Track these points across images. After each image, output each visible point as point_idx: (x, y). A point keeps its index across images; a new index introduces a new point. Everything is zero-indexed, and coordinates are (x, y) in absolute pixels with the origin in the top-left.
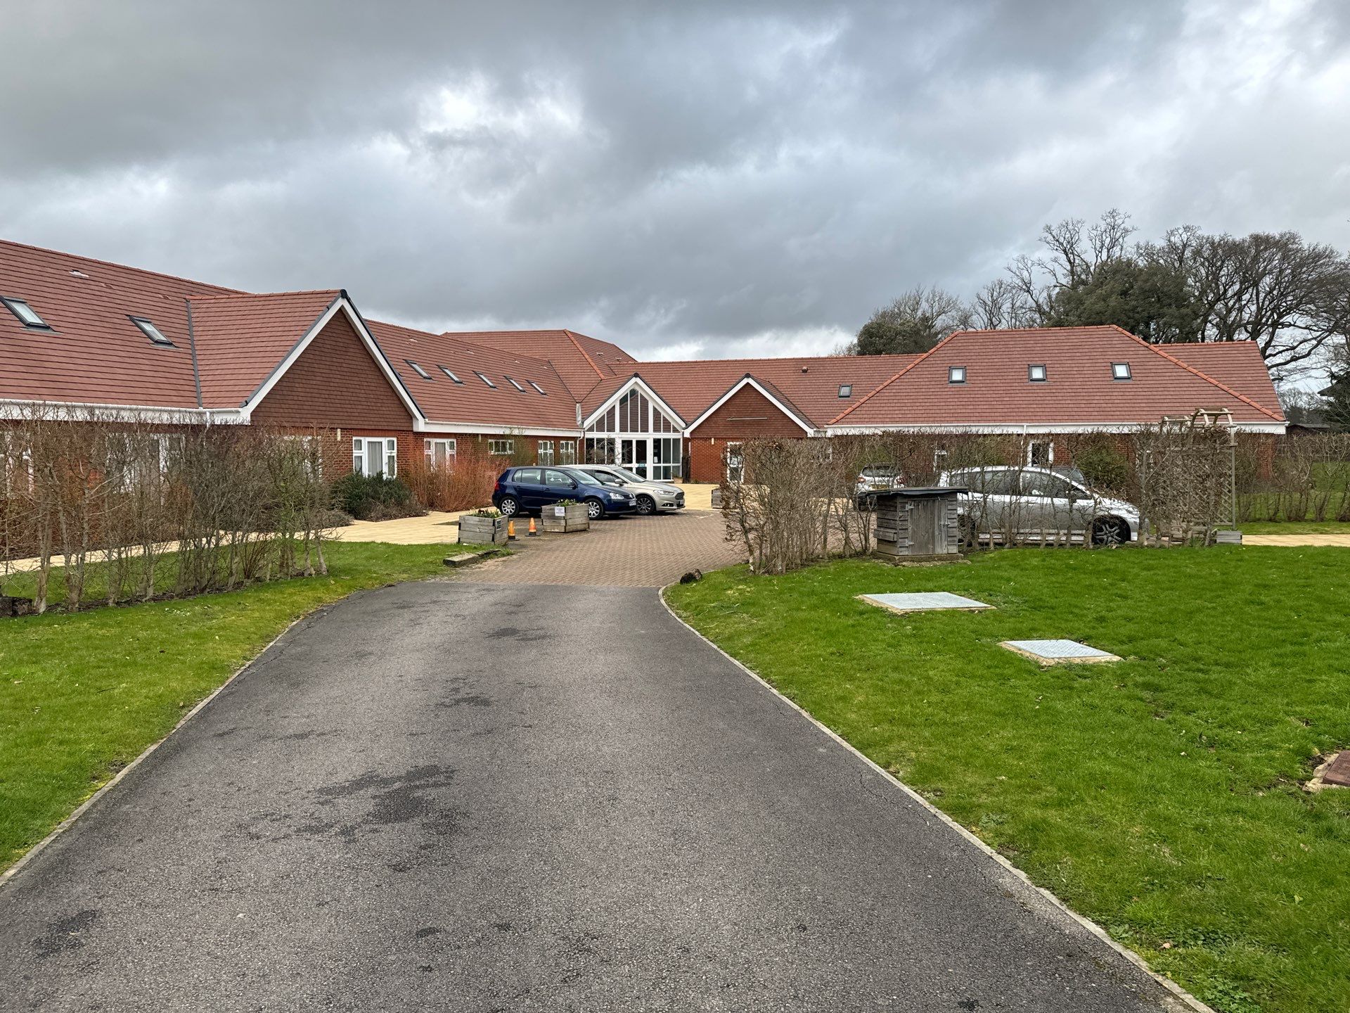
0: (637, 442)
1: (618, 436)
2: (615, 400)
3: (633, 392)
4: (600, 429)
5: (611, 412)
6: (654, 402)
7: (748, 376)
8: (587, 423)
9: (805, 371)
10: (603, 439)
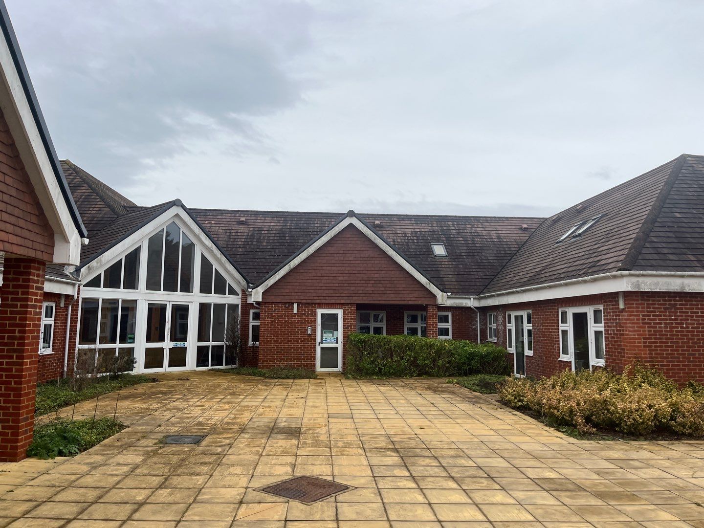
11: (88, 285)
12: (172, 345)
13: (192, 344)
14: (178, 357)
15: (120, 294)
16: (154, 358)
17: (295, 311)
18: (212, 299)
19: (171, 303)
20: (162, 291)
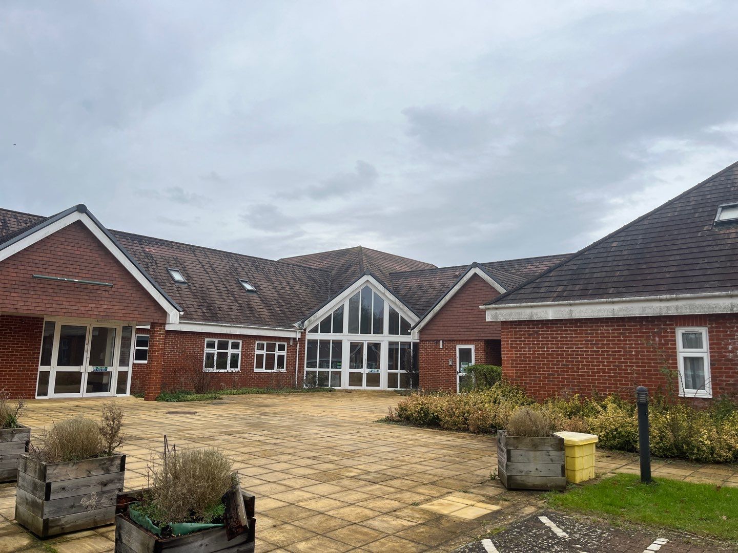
11: (312, 331)
12: (368, 371)
13: (384, 371)
14: (374, 380)
15: (331, 336)
16: (355, 379)
17: (441, 347)
18: (399, 338)
19: (367, 342)
20: (359, 334)
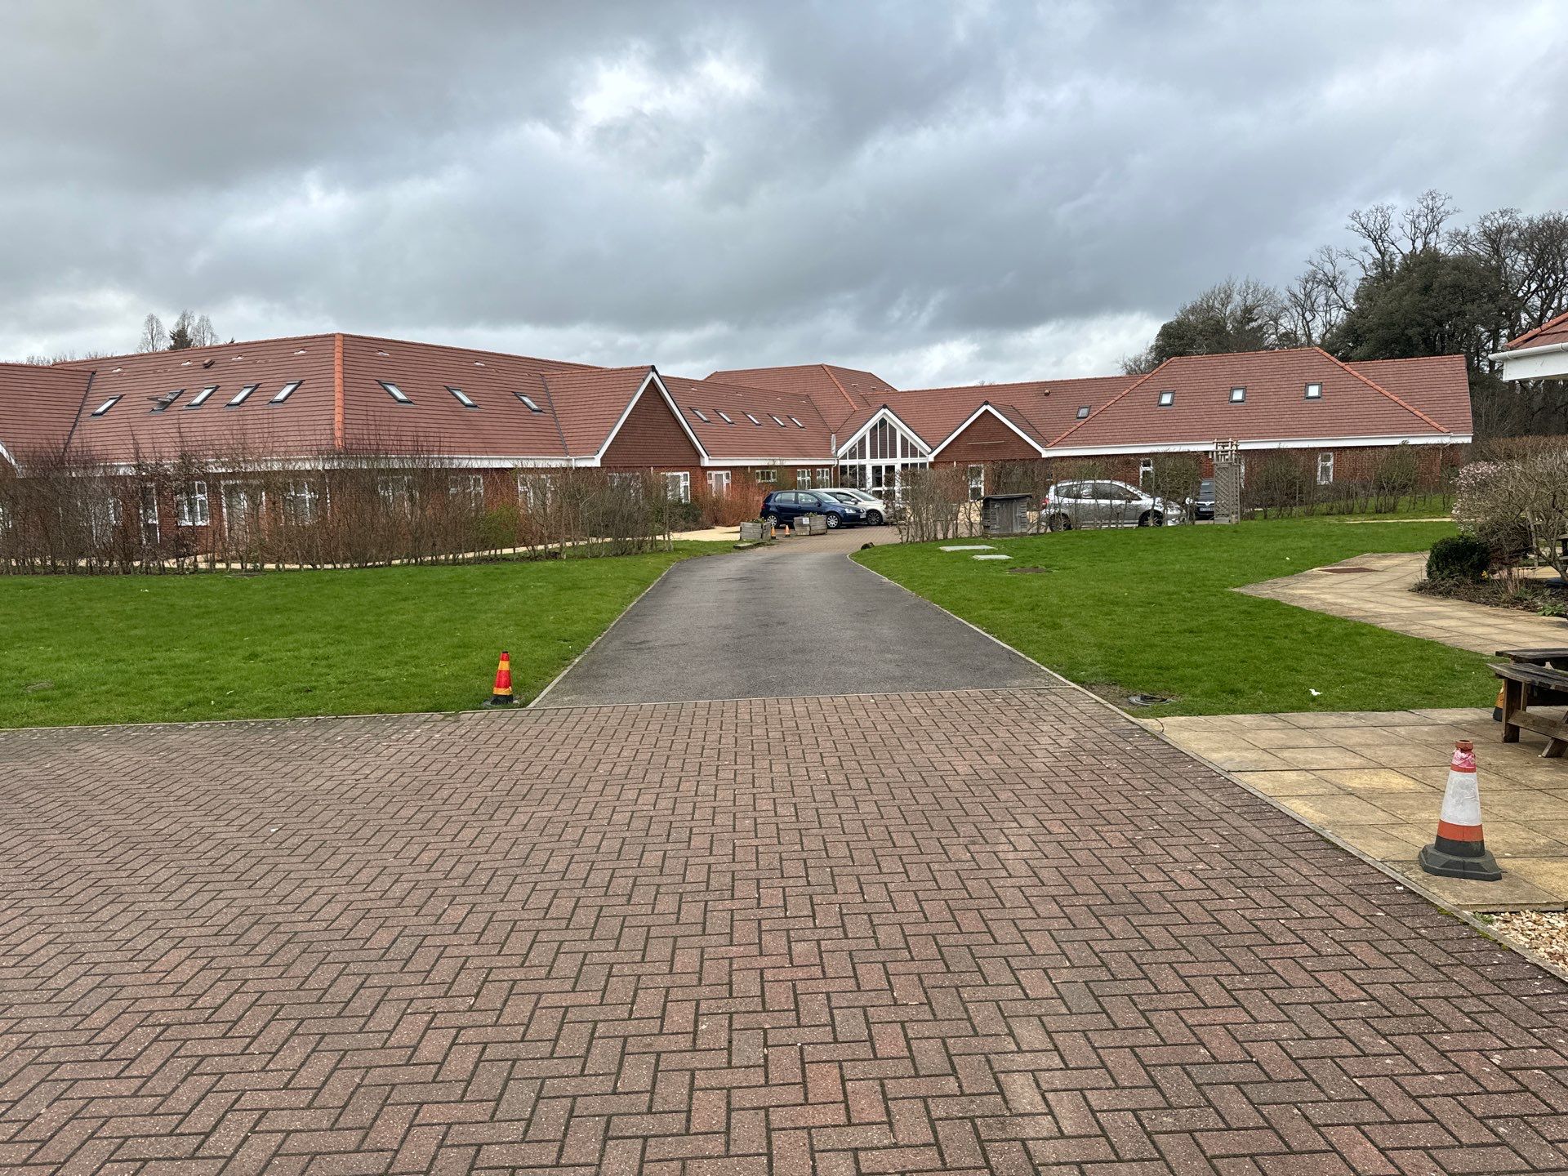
0: (887, 467)
1: (869, 463)
2: (865, 430)
3: (883, 422)
4: (852, 456)
5: (862, 441)
6: (902, 430)
7: (986, 403)
8: (841, 452)
9: (1047, 394)
10: (855, 466)
